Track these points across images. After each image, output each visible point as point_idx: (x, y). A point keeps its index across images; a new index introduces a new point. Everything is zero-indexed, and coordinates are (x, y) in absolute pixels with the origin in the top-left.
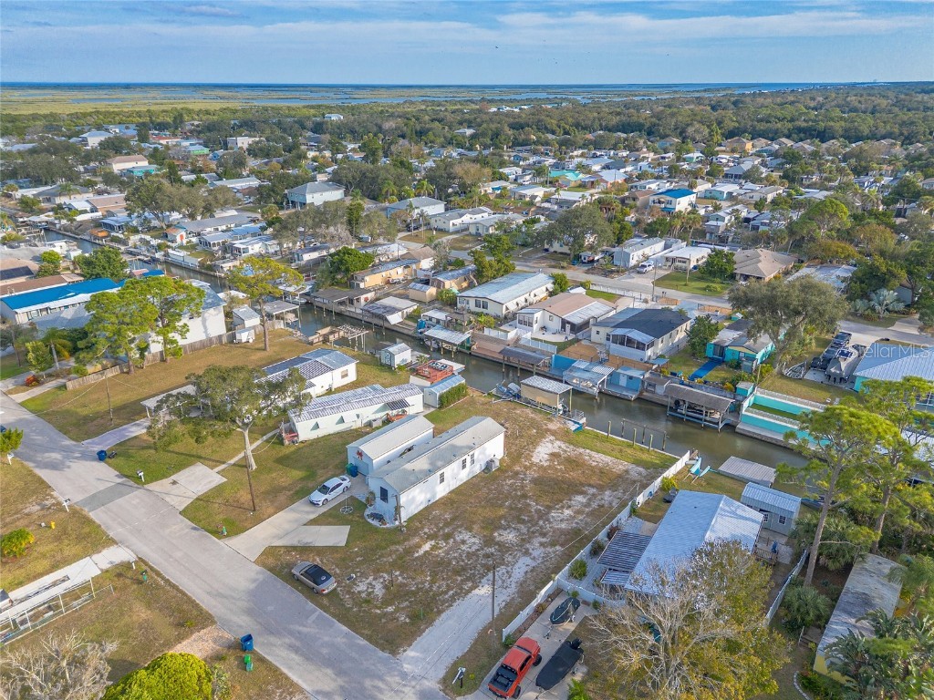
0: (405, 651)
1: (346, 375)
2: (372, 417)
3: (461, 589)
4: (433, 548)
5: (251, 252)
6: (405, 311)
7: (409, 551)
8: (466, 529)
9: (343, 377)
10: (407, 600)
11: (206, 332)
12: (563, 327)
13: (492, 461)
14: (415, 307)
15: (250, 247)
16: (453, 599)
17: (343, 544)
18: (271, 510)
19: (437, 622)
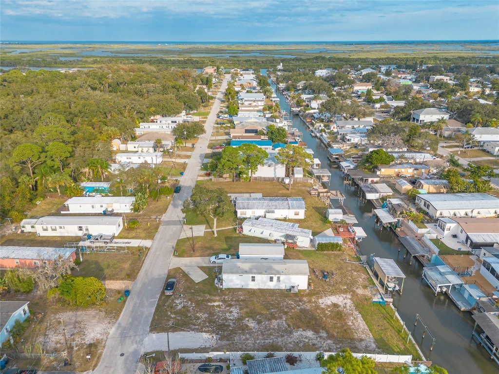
0: (154, 333)
1: (298, 214)
2: (279, 238)
3: (202, 328)
4: (219, 306)
5: (352, 141)
6: (381, 194)
7: (209, 301)
8: (240, 308)
9: (295, 214)
10: (181, 317)
11: (275, 174)
12: (467, 241)
13: (293, 287)
14: (391, 194)
15: (352, 139)
16: (193, 330)
17: (197, 282)
18: (198, 255)
19: (175, 333)
